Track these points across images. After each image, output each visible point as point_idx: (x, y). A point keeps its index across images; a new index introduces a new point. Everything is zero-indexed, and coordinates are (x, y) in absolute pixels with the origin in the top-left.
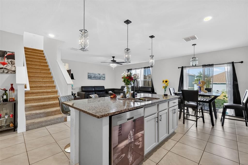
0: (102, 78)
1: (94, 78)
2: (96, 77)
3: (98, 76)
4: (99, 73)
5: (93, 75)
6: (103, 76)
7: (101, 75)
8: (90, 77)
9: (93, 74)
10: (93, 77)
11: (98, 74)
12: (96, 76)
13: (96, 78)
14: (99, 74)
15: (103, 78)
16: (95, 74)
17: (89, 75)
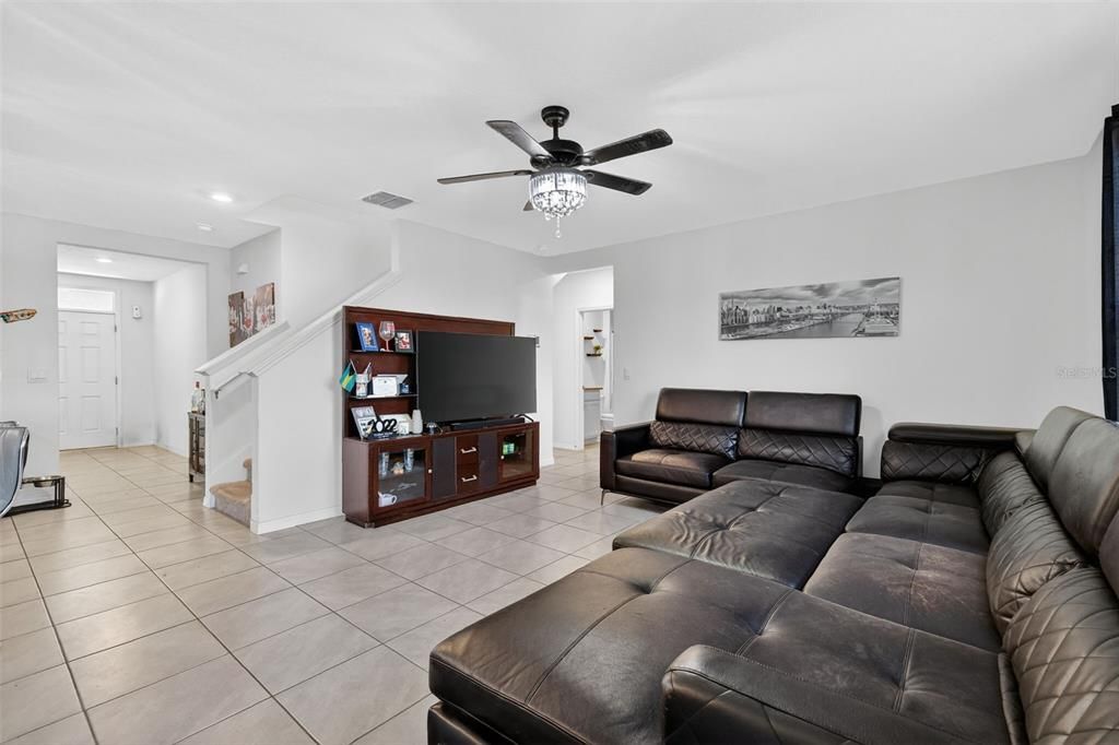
0: (857, 317)
1: (767, 324)
2: (784, 321)
3: (813, 306)
4: (817, 282)
5: (763, 307)
6: (868, 297)
7: (847, 294)
8: (735, 325)
9: (757, 295)
10: (758, 325)
11: (809, 288)
12: (793, 305)
13: (788, 328)
14: (822, 291)
15: (869, 315)
16: (777, 297)
17: (725, 309)
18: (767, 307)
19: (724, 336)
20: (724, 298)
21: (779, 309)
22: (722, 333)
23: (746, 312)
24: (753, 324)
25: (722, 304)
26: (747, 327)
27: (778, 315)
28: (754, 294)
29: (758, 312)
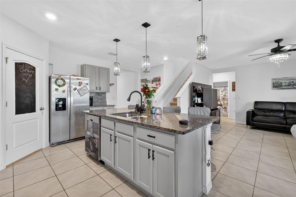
1: (289, 85)
8: (277, 85)
10: (286, 86)
16: (292, 79)
17: (274, 82)
18: (288, 81)
19: (274, 89)
20: (274, 79)
21: (292, 82)
22: (273, 88)
23: (281, 83)
24: (284, 86)
25: (273, 81)
26: (282, 86)
27: (292, 83)
28: (284, 78)
29: (286, 83)
